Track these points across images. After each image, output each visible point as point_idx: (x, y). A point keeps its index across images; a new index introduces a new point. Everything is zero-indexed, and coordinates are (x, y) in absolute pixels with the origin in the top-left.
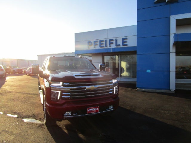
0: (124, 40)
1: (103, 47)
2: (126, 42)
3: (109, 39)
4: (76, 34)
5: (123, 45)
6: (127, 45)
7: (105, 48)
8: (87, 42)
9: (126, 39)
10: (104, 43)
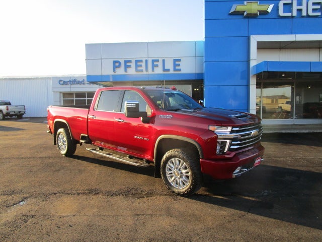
0: (176, 62)
1: (142, 71)
2: (179, 65)
3: (151, 59)
4: (87, 45)
5: (175, 70)
6: (180, 70)
7: (145, 72)
8: (112, 60)
9: (179, 60)
10: (144, 64)
